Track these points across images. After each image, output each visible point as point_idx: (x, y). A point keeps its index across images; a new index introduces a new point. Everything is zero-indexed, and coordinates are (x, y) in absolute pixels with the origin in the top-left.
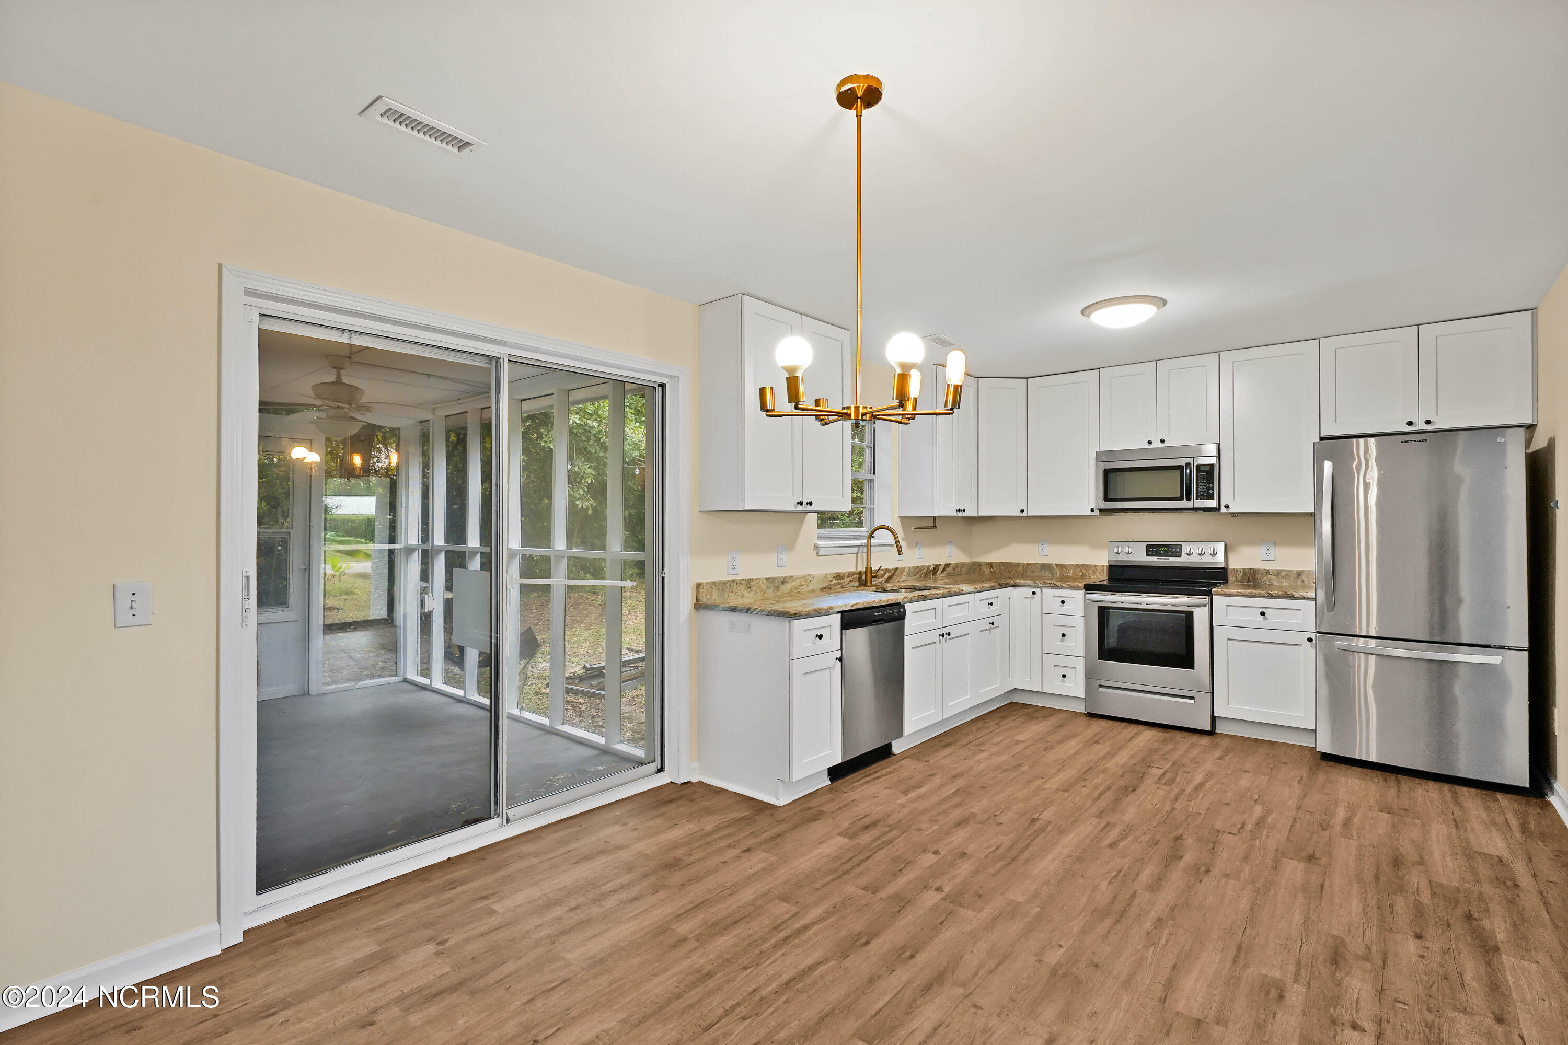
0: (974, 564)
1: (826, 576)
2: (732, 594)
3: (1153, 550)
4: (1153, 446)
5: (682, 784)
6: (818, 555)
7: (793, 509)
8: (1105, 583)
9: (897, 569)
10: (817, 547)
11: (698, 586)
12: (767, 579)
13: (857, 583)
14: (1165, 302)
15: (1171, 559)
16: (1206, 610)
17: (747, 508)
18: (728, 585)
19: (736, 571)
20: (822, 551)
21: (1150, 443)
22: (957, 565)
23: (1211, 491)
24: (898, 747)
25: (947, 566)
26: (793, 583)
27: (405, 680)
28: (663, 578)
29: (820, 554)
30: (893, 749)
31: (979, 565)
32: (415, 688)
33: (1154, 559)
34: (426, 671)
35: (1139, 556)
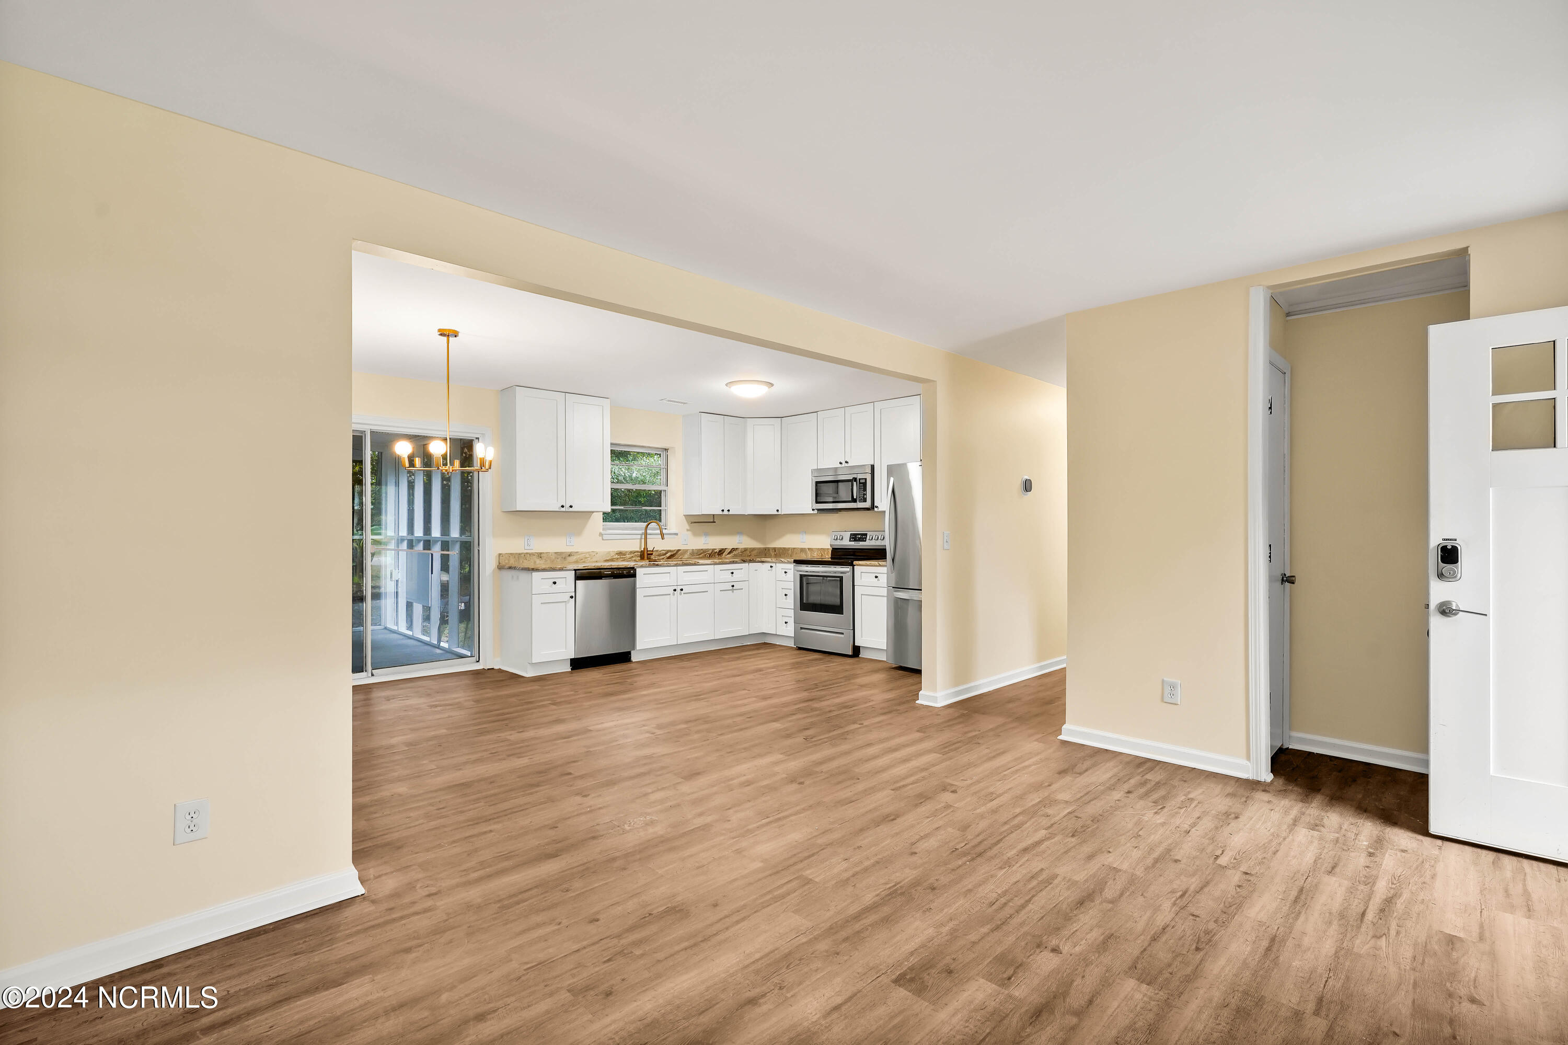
0: (765, 549)
1: (609, 553)
2: (526, 561)
3: (854, 537)
4: (843, 465)
5: (488, 669)
6: (603, 539)
7: (557, 510)
8: (830, 559)
9: (679, 550)
10: (601, 535)
11: (500, 554)
12: (555, 553)
13: (639, 558)
14: (772, 385)
15: (861, 543)
16: (850, 574)
17: (518, 510)
18: (523, 555)
19: (530, 548)
20: (605, 537)
21: (841, 463)
22: (746, 550)
23: (865, 496)
24: (635, 657)
25: (733, 550)
26: (578, 556)
27: (386, 628)
28: (479, 550)
29: (604, 538)
30: (632, 659)
31: (769, 549)
32: (389, 632)
33: (853, 543)
34: (410, 627)
35: (847, 543)
